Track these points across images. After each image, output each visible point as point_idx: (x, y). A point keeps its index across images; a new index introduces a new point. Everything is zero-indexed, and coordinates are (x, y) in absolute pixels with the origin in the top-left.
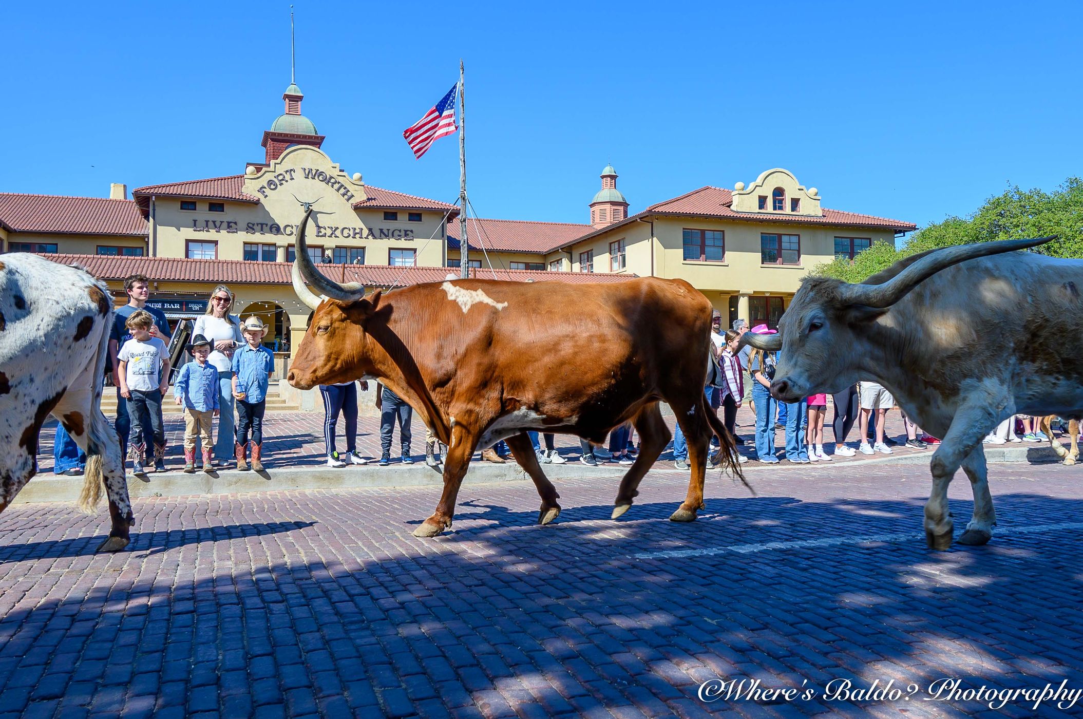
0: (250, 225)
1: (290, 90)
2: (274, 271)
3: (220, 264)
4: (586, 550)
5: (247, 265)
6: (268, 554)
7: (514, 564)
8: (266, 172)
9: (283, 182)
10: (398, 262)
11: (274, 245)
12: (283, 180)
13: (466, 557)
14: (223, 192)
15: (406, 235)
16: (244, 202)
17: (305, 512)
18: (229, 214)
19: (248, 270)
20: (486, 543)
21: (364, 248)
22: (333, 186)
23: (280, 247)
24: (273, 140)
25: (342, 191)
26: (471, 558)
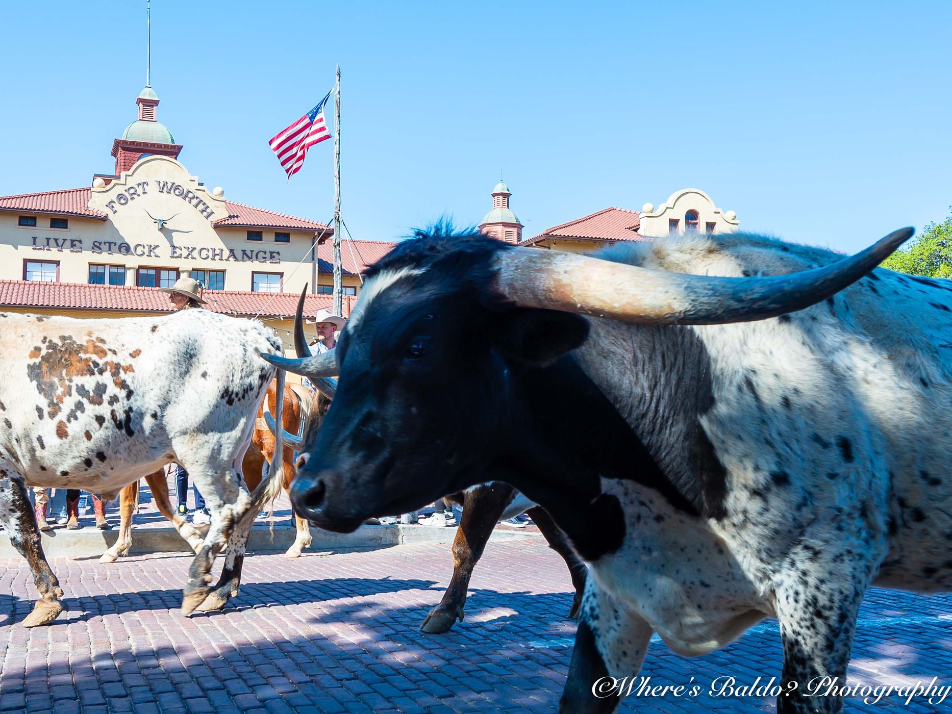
0: (97, 244)
1: (144, 94)
2: (122, 296)
3: (62, 288)
4: (474, 636)
5: (92, 289)
6: (110, 634)
7: (391, 652)
8: (116, 184)
9: (135, 196)
10: (262, 288)
11: (124, 266)
12: (134, 194)
13: (336, 642)
14: (67, 207)
15: (272, 257)
16: (91, 218)
17: (153, 581)
18: (73, 231)
19: (93, 295)
20: (359, 625)
21: (224, 271)
22: (190, 202)
23: (130, 269)
24: (124, 149)
25: (201, 207)
26: (342, 645)
